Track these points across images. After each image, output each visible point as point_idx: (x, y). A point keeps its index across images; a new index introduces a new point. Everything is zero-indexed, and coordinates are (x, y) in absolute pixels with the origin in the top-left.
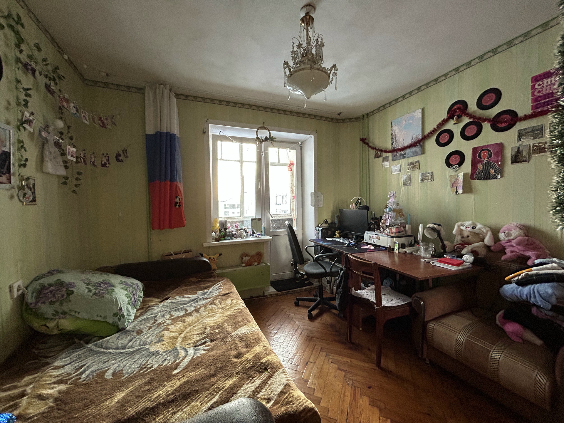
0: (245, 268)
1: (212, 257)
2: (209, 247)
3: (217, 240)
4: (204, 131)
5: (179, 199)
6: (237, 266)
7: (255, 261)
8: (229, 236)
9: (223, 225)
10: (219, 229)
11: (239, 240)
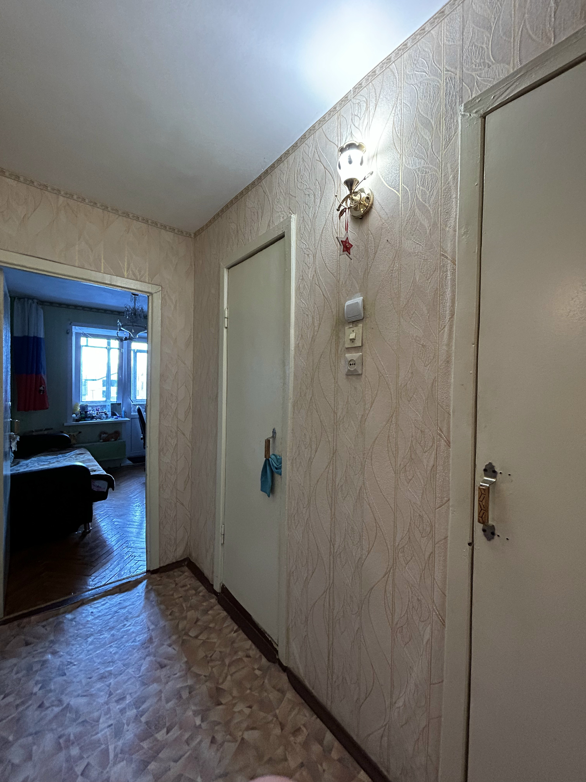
0: (103, 443)
1: (72, 434)
2: (70, 426)
3: (77, 420)
4: (68, 332)
5: (43, 387)
6: (96, 442)
7: (112, 438)
8: (89, 417)
9: (84, 408)
10: (80, 412)
11: (99, 420)
